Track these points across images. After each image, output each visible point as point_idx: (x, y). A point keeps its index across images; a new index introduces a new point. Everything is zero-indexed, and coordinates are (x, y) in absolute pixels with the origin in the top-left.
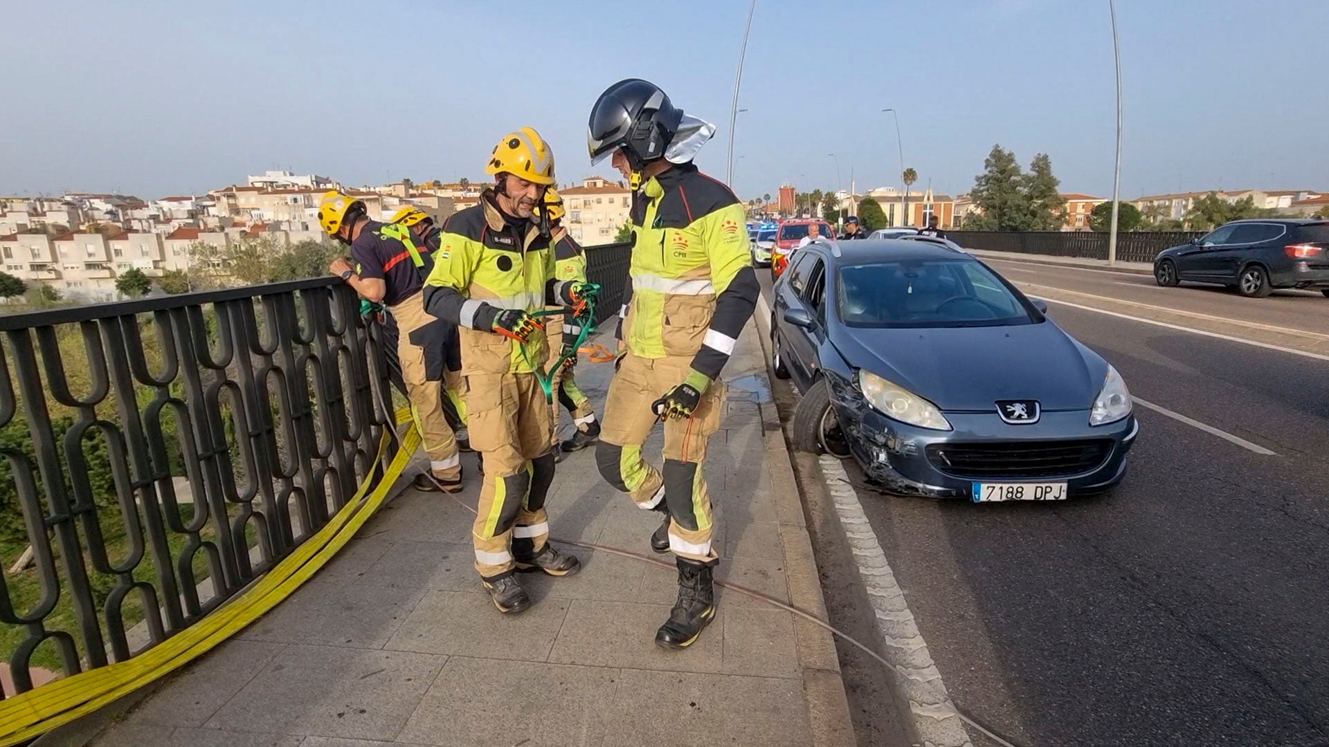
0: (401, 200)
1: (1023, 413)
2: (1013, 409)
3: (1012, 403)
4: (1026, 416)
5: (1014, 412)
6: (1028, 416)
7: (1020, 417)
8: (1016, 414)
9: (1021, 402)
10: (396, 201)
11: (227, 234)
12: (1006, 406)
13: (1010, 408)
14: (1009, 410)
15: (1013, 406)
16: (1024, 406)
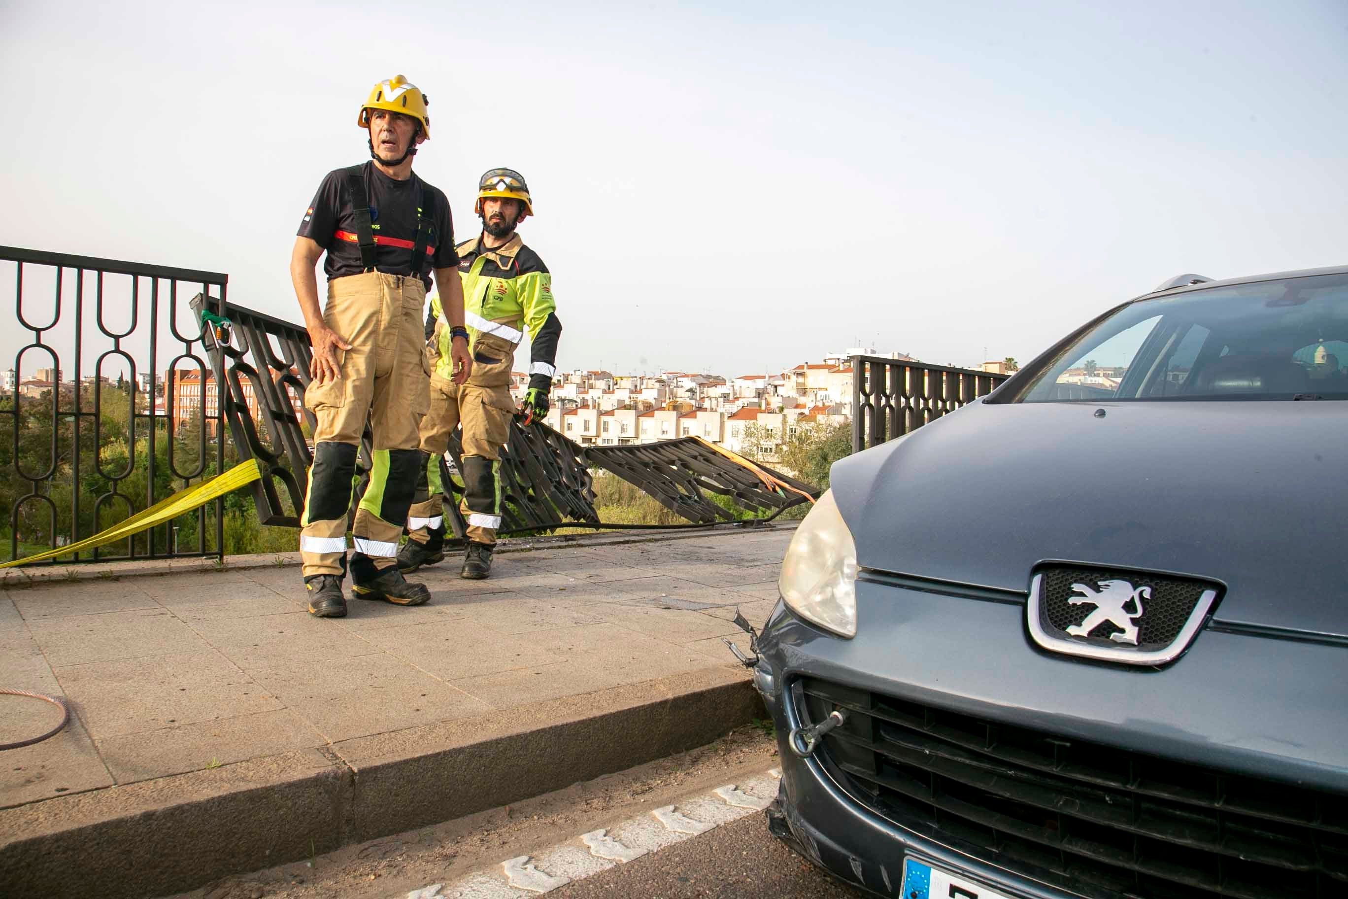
1: (1122, 619)
2: (1091, 596)
4: (1131, 634)
6: (1142, 636)
7: (1105, 629)
11: (785, 416)
12: (1070, 588)
13: (1082, 594)
14: (1072, 601)
15: (1097, 589)
16: (1147, 595)
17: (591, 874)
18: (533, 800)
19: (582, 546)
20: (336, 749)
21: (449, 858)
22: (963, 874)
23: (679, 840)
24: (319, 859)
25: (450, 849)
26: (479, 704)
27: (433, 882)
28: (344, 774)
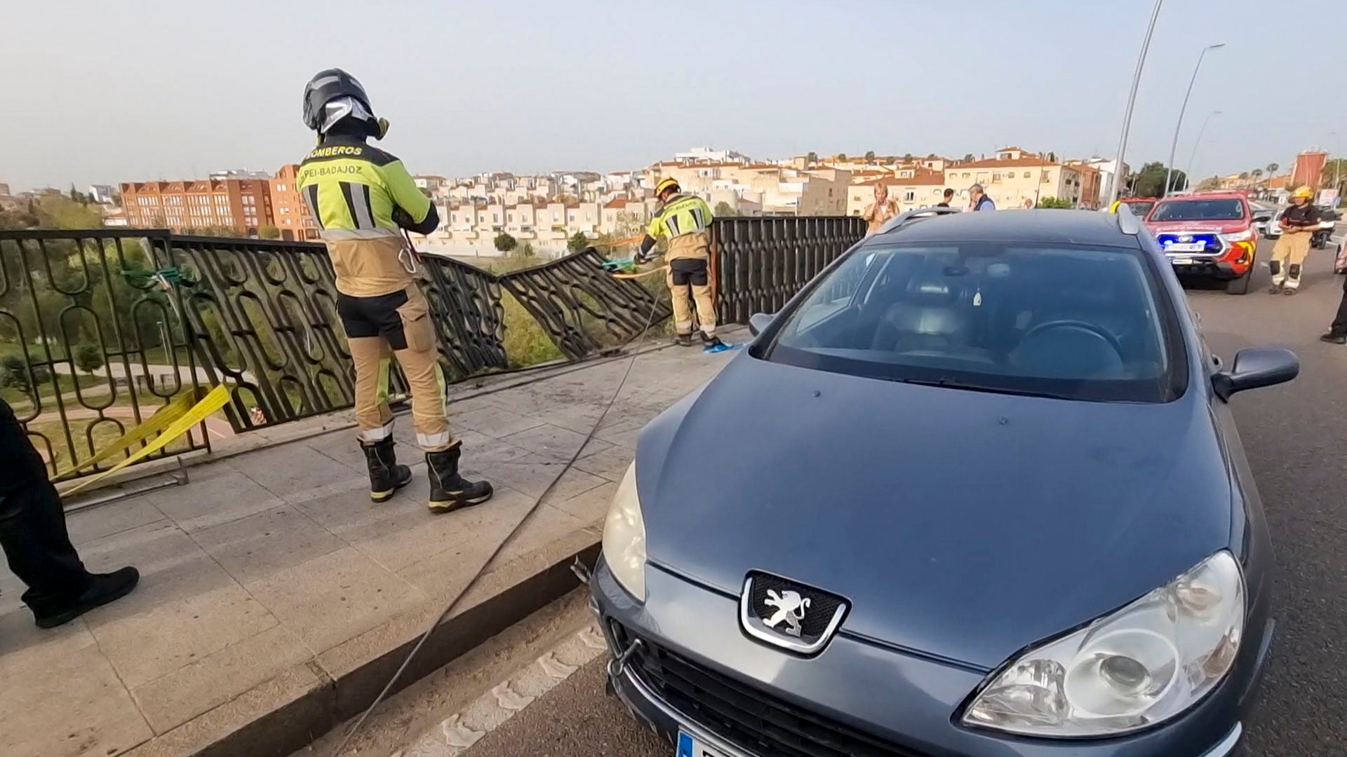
0: (799, 172)
1: (793, 619)
2: (777, 601)
3: (782, 585)
4: (797, 629)
5: (776, 609)
6: (802, 632)
7: (783, 625)
8: (777, 618)
9: (803, 590)
10: (794, 173)
12: (766, 594)
13: (772, 598)
14: (767, 602)
15: (781, 596)
16: (808, 605)
17: (500, 724)
18: (462, 657)
19: (487, 393)
20: (319, 662)
21: (406, 723)
22: (709, 745)
23: (554, 684)
24: (318, 742)
25: (407, 716)
26: (416, 593)
27: (396, 749)
28: (327, 685)
